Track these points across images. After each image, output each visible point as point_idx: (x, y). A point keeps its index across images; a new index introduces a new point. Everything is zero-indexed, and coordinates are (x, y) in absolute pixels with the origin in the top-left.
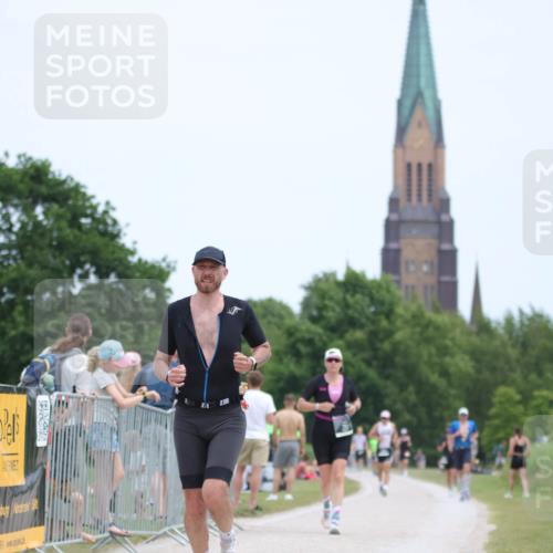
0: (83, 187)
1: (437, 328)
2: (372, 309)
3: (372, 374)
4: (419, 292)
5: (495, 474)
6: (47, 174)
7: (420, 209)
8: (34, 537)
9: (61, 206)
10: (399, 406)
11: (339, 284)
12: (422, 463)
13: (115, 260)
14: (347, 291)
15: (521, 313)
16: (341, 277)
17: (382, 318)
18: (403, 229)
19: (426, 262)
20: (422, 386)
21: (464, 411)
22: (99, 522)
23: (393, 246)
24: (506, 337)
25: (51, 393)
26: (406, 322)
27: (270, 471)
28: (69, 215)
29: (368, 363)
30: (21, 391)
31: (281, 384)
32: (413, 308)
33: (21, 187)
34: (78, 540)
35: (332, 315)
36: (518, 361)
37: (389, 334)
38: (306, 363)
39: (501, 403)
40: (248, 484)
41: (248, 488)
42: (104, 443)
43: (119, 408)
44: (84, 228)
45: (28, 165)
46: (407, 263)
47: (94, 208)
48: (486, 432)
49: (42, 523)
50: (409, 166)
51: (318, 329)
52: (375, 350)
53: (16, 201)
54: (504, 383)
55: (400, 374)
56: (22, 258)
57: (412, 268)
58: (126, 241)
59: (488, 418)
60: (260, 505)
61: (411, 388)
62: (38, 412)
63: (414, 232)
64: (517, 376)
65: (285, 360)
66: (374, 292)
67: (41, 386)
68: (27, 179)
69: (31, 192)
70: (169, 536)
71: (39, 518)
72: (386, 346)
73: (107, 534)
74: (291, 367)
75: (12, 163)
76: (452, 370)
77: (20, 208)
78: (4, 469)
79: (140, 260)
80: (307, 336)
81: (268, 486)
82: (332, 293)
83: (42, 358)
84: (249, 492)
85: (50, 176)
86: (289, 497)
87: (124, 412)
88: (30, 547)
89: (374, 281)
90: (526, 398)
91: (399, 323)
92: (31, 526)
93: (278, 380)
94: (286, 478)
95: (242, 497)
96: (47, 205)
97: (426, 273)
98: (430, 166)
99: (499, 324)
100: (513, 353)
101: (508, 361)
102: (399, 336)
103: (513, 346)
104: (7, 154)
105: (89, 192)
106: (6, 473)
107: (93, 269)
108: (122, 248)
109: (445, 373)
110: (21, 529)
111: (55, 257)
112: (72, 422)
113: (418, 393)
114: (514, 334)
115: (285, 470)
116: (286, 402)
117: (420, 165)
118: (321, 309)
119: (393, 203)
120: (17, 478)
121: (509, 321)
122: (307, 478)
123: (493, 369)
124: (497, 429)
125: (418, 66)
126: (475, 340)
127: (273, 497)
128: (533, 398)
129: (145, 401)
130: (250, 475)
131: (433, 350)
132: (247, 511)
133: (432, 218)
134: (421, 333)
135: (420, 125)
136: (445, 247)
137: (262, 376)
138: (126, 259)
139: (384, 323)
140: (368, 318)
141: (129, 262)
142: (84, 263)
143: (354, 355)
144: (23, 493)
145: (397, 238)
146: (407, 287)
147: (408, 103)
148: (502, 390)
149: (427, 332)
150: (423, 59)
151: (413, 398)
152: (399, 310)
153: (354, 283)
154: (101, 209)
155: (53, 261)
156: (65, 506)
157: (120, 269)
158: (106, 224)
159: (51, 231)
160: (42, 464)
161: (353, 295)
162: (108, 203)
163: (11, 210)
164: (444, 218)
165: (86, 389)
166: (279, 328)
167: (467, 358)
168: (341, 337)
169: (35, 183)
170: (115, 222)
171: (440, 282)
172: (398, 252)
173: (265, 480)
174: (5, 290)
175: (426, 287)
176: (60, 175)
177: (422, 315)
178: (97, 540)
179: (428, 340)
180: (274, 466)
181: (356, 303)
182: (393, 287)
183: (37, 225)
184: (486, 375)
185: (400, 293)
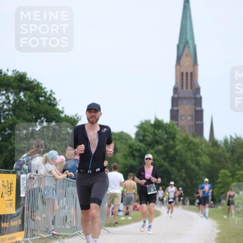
0: (41, 84)
1: (194, 144)
2: (166, 136)
3: (166, 164)
4: (187, 128)
5: (220, 208)
6: (25, 79)
7: (187, 92)
8: (20, 236)
9: (31, 93)
10: (178, 178)
11: (152, 125)
12: (188, 203)
13: (55, 115)
14: (155, 128)
15: (231, 137)
16: (152, 122)
17: (170, 140)
18: (180, 101)
19: (190, 115)
20: (188, 169)
21: (207, 180)
22: (47, 229)
23: (175, 108)
24: (224, 148)
25: (27, 173)
26: (181, 142)
27: (122, 207)
28: (35, 97)
29: (164, 160)
30: (14, 173)
31: (127, 169)
32: (184, 135)
33: (14, 84)
34: (38, 237)
35: (149, 139)
36: (230, 158)
37: (174, 147)
38: (137, 159)
39: (222, 177)
40: (112, 212)
41: (112, 214)
42: (49, 195)
43: (56, 180)
44: (41, 102)
45: (17, 75)
46: (181, 116)
47: (46, 93)
48: (216, 189)
49: (23, 230)
50: (182, 73)
51: (142, 145)
52: (168, 154)
53: (12, 90)
54: (224, 168)
55: (178, 164)
56: (14, 115)
57: (183, 118)
58: (59, 107)
59: (217, 183)
60: (117, 221)
61: (183, 171)
62: (21, 182)
63: (184, 102)
64: (229, 165)
65: (128, 159)
66: (167, 128)
67: (22, 170)
68: (17, 81)
69: (18, 86)
70: (78, 235)
71: (22, 228)
72: (172, 152)
73: (51, 235)
74: (131, 161)
75: (10, 74)
76: (201, 162)
77: (13, 94)
78: (7, 206)
79: (65, 115)
80: (138, 148)
81: (121, 214)
82: (149, 129)
83: (23, 158)
84: (112, 216)
85: (27, 79)
86: (130, 218)
87: (58, 182)
88: (18, 240)
89: (167, 124)
90: (233, 175)
91: (177, 142)
92: (18, 231)
93: (125, 168)
94: (129, 210)
95: (109, 218)
96: (25, 92)
97: (190, 120)
98: (191, 73)
99: (221, 142)
100: (228, 155)
101: (225, 159)
102: (177, 148)
103: (228, 152)
104: (8, 70)
105: (43, 86)
106: (7, 209)
107: (45, 120)
108: (58, 110)
109: (198, 164)
110: (14, 233)
111: (28, 114)
112: (36, 186)
113: (186, 173)
114: (228, 146)
115: (128, 206)
116: (128, 177)
117: (187, 73)
118: (144, 136)
119: (175, 90)
120: (12, 211)
121: (226, 141)
122: (138, 210)
123: (219, 162)
124: (221, 188)
125: (186, 30)
126: (211, 149)
127: (123, 218)
128: (236, 174)
129: (67, 177)
130: (113, 208)
131: (193, 154)
132: (111, 224)
133: (192, 96)
134: (187, 147)
135: (187, 56)
136: (198, 109)
137: (118, 165)
138: (59, 115)
139: (171, 142)
140: (164, 140)
141: (61, 116)
142: (41, 117)
143: (158, 156)
144: (15, 217)
145: (177, 105)
146: (181, 126)
147: (182, 46)
148: (223, 171)
149: (190, 146)
150: (188, 27)
151: (184, 175)
152: (178, 136)
153: (158, 124)
154: (48, 93)
155: (28, 117)
156: (33, 222)
157: (57, 119)
158: (50, 100)
159: (27, 103)
160: (23, 204)
161: (158, 130)
162: (51, 91)
163: (10, 94)
164: (198, 96)
165: (42, 171)
166: (126, 144)
167: (207, 157)
168: (153, 148)
169: (20, 83)
170: (55, 99)
171: (196, 124)
172: (178, 111)
173: (119, 211)
174: (7, 129)
175: (189, 126)
176: (31, 79)
177: (188, 138)
178: (47, 237)
179: (190, 150)
180: (124, 205)
181: (159, 133)
182: (175, 127)
183: (21, 100)
184: (216, 164)
185: (178, 129)
